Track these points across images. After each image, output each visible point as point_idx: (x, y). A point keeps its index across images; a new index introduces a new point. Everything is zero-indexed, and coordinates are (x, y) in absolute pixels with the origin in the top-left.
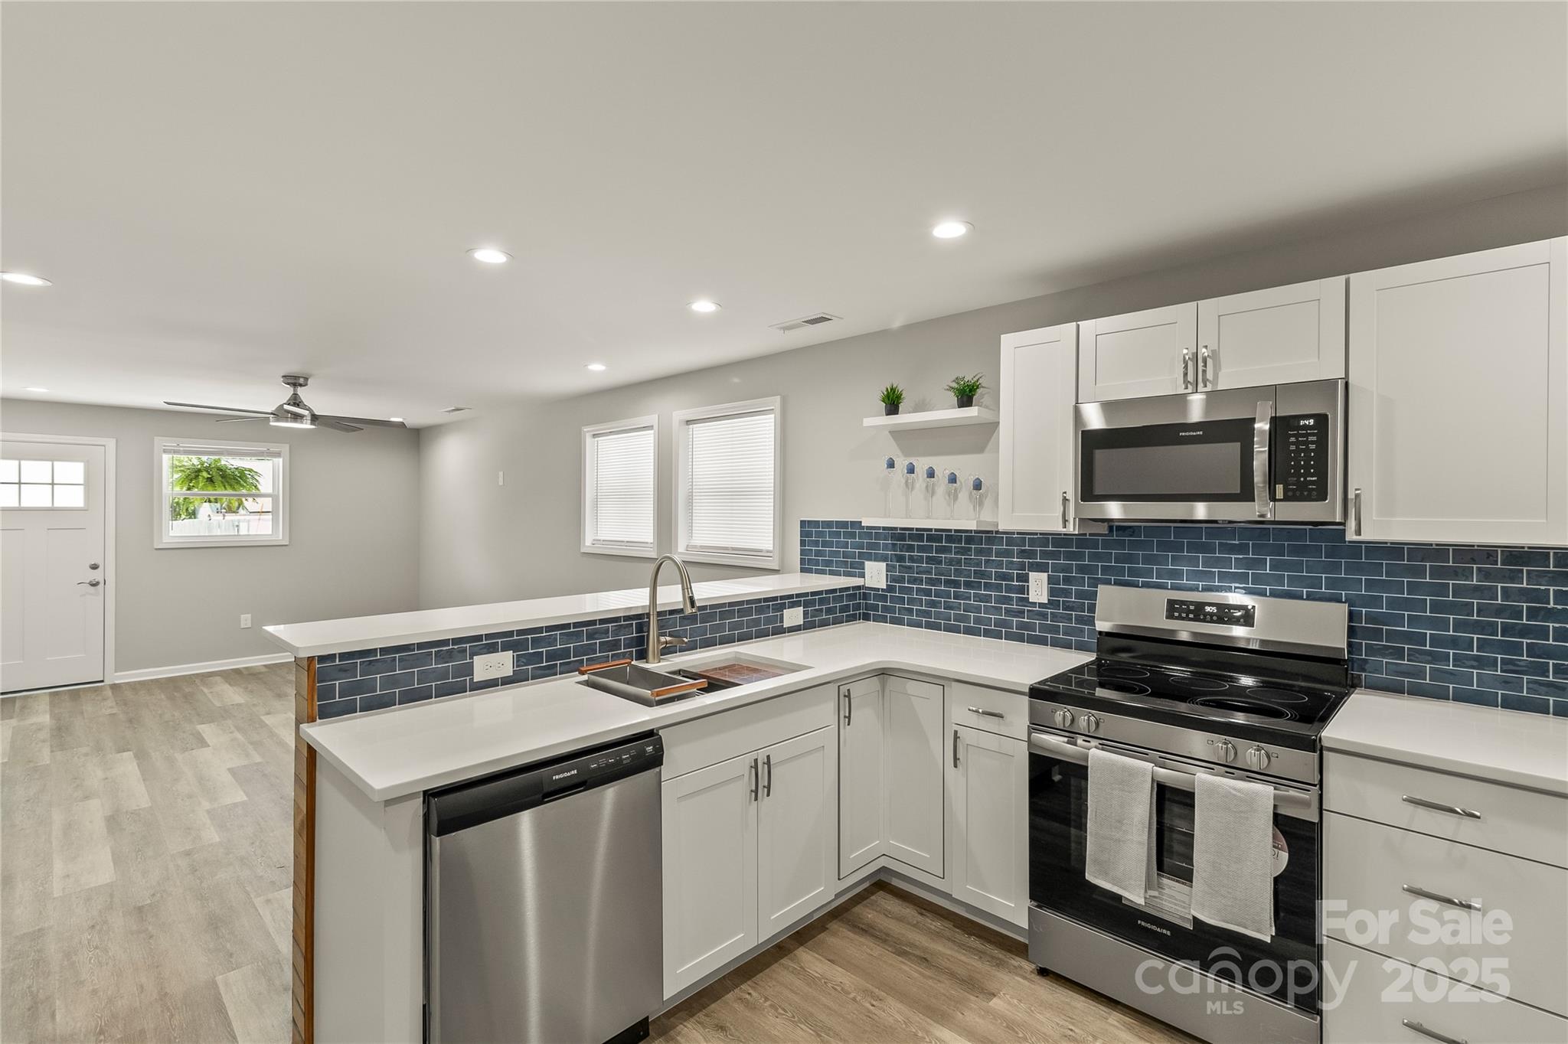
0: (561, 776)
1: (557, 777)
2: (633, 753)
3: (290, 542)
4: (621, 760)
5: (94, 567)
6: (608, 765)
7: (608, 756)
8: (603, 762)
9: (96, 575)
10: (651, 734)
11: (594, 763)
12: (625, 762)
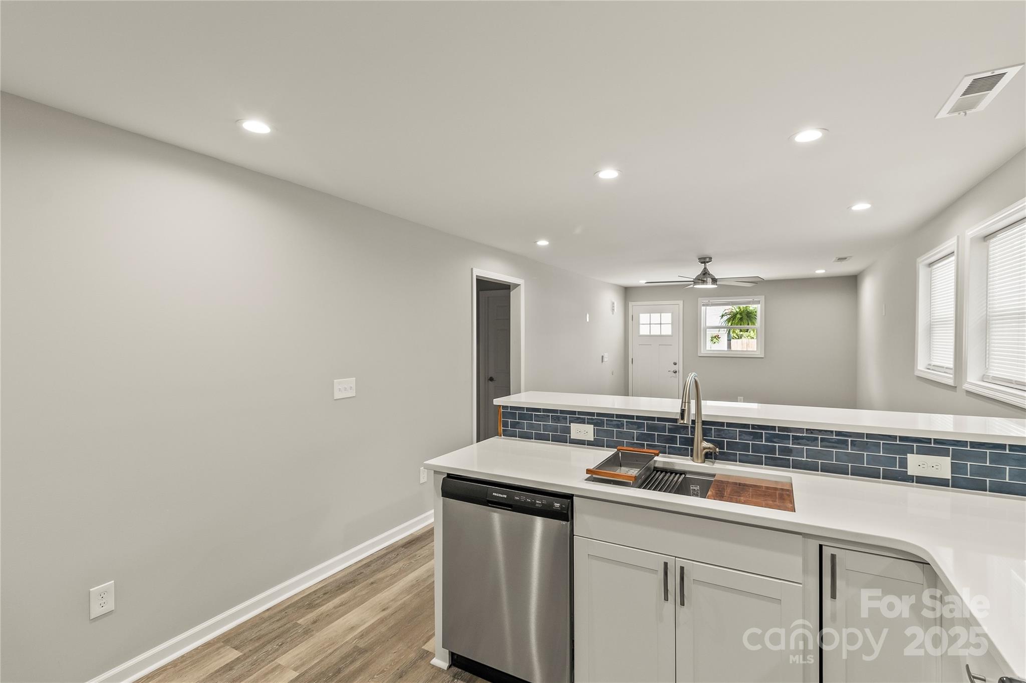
0: (497, 495)
1: (495, 494)
2: (544, 502)
3: (765, 356)
4: (535, 503)
5: (675, 364)
6: (525, 501)
7: (527, 497)
8: (523, 498)
9: (675, 368)
10: (570, 497)
11: (519, 497)
12: (537, 505)
